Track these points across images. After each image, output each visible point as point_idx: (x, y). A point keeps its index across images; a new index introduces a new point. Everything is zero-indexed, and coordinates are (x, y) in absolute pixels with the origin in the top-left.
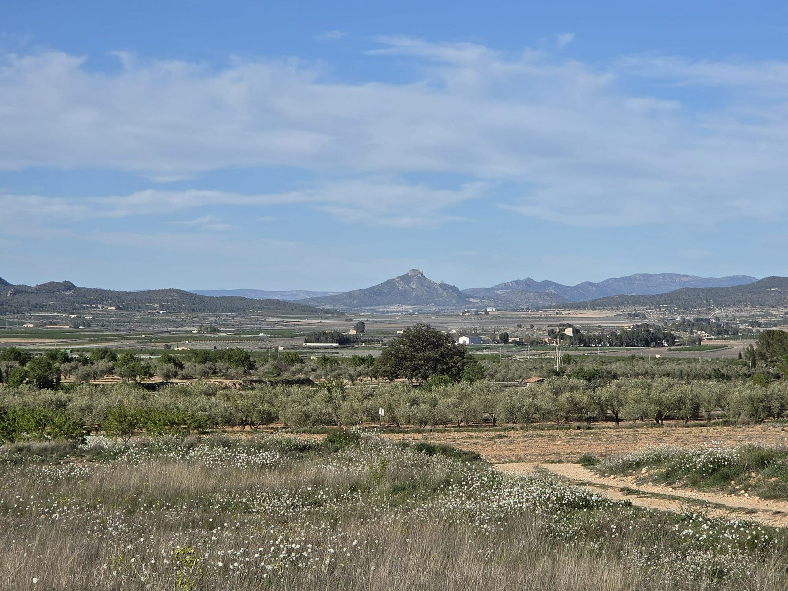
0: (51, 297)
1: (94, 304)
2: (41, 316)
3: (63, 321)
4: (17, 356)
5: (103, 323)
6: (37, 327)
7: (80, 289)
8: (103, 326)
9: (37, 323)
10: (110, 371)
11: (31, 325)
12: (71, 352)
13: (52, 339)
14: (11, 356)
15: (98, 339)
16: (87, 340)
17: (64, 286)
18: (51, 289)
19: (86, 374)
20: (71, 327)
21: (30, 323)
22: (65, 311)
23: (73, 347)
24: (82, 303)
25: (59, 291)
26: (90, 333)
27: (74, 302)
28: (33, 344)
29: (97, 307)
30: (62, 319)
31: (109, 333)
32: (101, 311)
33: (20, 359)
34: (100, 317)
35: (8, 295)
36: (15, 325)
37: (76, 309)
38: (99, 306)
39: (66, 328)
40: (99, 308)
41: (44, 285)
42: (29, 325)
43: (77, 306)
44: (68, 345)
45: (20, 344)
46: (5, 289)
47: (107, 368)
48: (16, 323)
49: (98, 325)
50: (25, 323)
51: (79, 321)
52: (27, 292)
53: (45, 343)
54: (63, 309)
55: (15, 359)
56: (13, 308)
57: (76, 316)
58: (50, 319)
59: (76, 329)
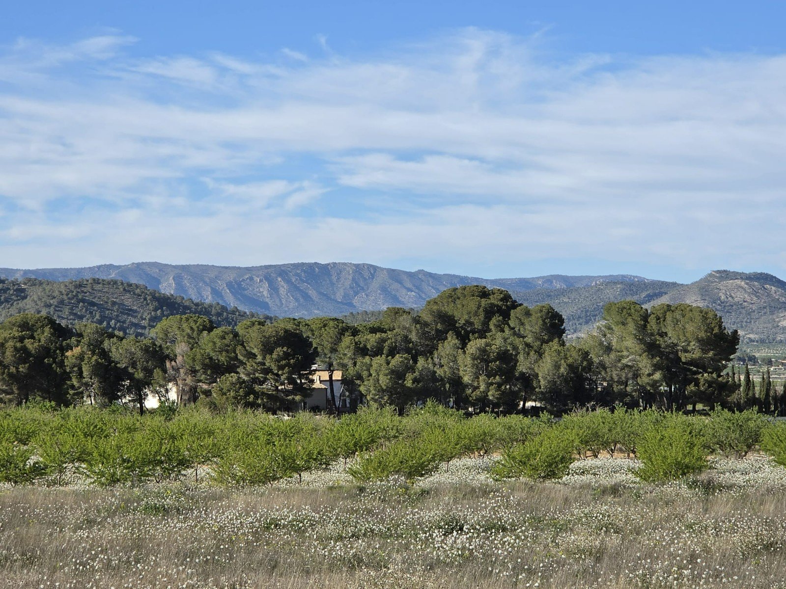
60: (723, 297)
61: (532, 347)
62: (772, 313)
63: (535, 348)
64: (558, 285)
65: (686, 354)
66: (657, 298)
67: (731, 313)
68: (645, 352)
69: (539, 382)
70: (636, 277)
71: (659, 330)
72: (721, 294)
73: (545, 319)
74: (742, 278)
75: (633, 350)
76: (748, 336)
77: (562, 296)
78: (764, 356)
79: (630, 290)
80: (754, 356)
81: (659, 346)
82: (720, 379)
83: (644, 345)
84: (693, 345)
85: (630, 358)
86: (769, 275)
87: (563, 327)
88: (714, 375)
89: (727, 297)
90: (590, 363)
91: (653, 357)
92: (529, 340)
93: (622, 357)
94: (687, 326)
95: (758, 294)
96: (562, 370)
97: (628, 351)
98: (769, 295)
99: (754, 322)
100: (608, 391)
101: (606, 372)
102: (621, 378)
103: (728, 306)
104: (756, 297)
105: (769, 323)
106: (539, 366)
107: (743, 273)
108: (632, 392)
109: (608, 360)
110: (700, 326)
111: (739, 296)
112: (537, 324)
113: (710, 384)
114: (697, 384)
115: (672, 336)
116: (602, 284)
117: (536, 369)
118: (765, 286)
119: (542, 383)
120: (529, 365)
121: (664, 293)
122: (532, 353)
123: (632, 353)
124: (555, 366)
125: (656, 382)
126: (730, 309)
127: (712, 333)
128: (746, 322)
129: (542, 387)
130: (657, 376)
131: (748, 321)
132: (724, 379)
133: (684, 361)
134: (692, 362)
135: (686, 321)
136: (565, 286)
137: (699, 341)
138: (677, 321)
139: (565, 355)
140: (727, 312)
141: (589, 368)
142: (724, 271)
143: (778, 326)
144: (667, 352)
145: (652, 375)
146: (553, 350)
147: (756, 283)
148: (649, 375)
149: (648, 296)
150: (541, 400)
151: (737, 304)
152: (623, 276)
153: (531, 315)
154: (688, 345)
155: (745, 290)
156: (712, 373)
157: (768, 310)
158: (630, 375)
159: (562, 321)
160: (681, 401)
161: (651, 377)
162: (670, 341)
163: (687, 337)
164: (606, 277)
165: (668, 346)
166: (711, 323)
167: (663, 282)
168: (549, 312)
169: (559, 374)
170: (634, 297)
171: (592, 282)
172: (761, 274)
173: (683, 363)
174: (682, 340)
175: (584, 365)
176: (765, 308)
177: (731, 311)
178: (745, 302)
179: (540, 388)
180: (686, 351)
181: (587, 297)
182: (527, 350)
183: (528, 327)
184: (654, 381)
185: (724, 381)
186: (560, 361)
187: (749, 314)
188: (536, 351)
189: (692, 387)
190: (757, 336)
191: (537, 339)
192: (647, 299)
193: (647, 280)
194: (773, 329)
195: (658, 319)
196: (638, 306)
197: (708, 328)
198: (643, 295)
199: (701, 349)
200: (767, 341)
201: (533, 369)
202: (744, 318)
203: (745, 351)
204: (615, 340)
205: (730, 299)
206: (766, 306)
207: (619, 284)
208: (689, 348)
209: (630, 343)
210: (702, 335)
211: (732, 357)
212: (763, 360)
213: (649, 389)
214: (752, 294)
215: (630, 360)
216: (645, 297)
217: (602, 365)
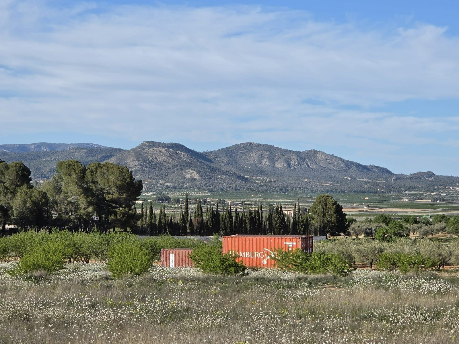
0: (419, 181)
1: (447, 186)
2: (413, 194)
3: (427, 197)
4: (385, 220)
5: (453, 199)
6: (410, 201)
7: (438, 176)
8: (453, 200)
9: (410, 199)
10: (443, 230)
11: (407, 200)
12: (430, 217)
13: (419, 209)
14: (381, 220)
15: (449, 209)
16: (441, 210)
17: (428, 174)
18: (419, 176)
19: (426, 231)
20: (432, 201)
21: (406, 198)
22: (428, 191)
23: (432, 214)
24: (439, 186)
25: (424, 178)
26: (444, 205)
27: (434, 185)
28: (406, 212)
29: (449, 188)
30: (426, 196)
31: (456, 205)
32: (452, 191)
33: (386, 221)
34: (451, 194)
35: (392, 181)
36: (396, 200)
37: (435, 189)
38: (450, 187)
39: (428, 202)
40: (450, 189)
41: (415, 174)
42: (405, 200)
43: (436, 187)
44: (428, 213)
45: (398, 212)
46: (390, 177)
47: (441, 228)
48: (397, 199)
49: (449, 200)
50: (403, 198)
51: (438, 197)
52: (404, 179)
53: (414, 211)
54: (427, 189)
55: (383, 222)
56: (395, 189)
57: (435, 194)
58: (419, 196)
59: (435, 202)
60: (150, 159)
61: (9, 190)
62: (181, 169)
63: (11, 190)
64: (44, 149)
65: (109, 195)
66: (108, 159)
67: (155, 169)
68: (83, 193)
69: (13, 212)
70: (96, 145)
71: (92, 179)
72: (149, 157)
73: (18, 171)
74: (163, 147)
75: (75, 192)
76: (166, 184)
77: (47, 156)
78: (176, 197)
79: (91, 153)
80: (169, 197)
81: (92, 190)
82: (130, 212)
83: (82, 189)
84: (113, 189)
85: (73, 197)
86: (181, 145)
87: (30, 177)
88: (127, 209)
89: (153, 159)
90: (47, 200)
91: (88, 197)
92: (7, 184)
93: (68, 196)
94: (110, 177)
95: (173, 157)
96: (28, 204)
97: (72, 193)
98: (180, 158)
99: (170, 175)
100: (59, 219)
101: (57, 207)
102: (67, 210)
103: (154, 164)
104: (172, 159)
105: (180, 176)
106: (13, 202)
107: (164, 143)
108: (74, 219)
109: (59, 198)
110: (118, 177)
111: (161, 158)
112: (12, 174)
113: (124, 215)
114: (116, 215)
115: (101, 184)
116: (73, 149)
117: (11, 203)
118: (177, 152)
119: (15, 213)
120: (7, 201)
121: (113, 155)
122: (9, 193)
123: (74, 194)
124: (24, 202)
125: (90, 213)
126: (155, 167)
127: (125, 182)
128: (165, 175)
129: (15, 216)
130: (90, 209)
131: (166, 174)
132: (132, 212)
133: (107, 200)
134: (113, 201)
135: (110, 174)
136: (49, 150)
137: (118, 187)
138: (104, 174)
139: (31, 195)
140: (153, 168)
141: (46, 203)
142: (152, 141)
143: (185, 178)
144: (98, 194)
145: (87, 208)
146: (22, 191)
147: (172, 150)
148: (85, 209)
149: (103, 157)
150: (14, 224)
151: (160, 163)
152: (87, 144)
153: (9, 168)
154: (111, 189)
155: (164, 154)
156: (125, 208)
157: (179, 167)
158: (73, 208)
159: (29, 173)
160: (106, 226)
161: (86, 210)
162: (99, 187)
163: (109, 184)
164: (76, 144)
165: (98, 190)
166: (125, 175)
167: (113, 149)
168: (20, 167)
169: (26, 207)
170: (94, 158)
171: (67, 148)
172: (175, 144)
173: (107, 201)
174: (107, 186)
175: (43, 201)
176: (177, 166)
177: (155, 168)
178: (164, 162)
179: (14, 216)
180: (109, 193)
181: (63, 157)
182: (6, 191)
183: (7, 176)
184: (88, 212)
185: (133, 213)
186: (27, 198)
187: (167, 170)
188: (11, 192)
189: (112, 217)
190: (171, 184)
191: (13, 184)
192: (102, 159)
193: (103, 147)
194: (182, 180)
195: (92, 173)
196: (79, 164)
197: (123, 178)
198: (100, 157)
199: (119, 192)
200: (178, 188)
201: (9, 203)
202: (163, 173)
203: (164, 194)
204: (64, 185)
205: (155, 160)
206: (178, 165)
207: (84, 149)
208: (111, 191)
209: (73, 188)
210: (119, 183)
211: (138, 197)
212: (174, 200)
213: (85, 217)
214: (169, 157)
215: (73, 199)
216: (100, 158)
217: (55, 202)
